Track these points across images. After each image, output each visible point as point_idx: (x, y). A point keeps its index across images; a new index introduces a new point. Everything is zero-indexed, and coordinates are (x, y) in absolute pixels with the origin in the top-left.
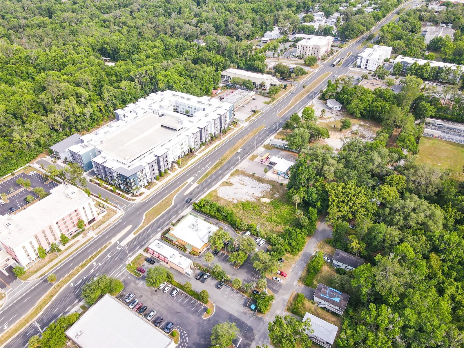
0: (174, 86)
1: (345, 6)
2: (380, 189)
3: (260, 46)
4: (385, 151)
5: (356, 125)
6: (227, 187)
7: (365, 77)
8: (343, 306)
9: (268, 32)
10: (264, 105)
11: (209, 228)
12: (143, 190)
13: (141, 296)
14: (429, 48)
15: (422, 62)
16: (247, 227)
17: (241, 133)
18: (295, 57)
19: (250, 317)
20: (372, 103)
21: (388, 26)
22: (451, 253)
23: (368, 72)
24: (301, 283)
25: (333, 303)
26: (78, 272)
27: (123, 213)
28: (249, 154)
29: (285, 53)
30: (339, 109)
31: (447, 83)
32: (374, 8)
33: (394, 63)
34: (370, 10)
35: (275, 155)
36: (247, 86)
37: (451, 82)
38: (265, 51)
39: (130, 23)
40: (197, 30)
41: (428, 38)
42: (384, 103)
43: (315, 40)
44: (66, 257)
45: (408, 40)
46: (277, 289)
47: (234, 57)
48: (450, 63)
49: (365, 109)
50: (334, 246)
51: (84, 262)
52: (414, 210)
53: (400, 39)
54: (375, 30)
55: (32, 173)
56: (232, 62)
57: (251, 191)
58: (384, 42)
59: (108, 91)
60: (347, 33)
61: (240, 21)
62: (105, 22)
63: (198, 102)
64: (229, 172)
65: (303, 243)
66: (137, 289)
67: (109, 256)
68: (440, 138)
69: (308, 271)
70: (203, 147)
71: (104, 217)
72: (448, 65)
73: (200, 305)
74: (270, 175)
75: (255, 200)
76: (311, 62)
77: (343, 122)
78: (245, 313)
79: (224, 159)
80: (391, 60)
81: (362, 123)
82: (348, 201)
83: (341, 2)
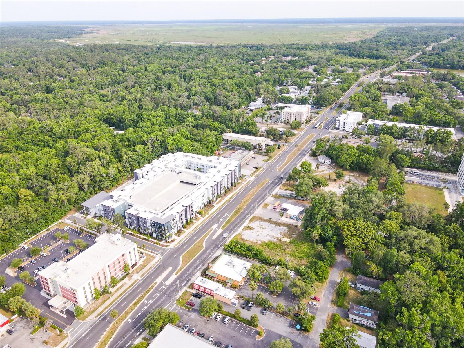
0: (184, 148)
1: (313, 81)
2: (384, 224)
3: (248, 114)
4: (380, 193)
5: (347, 176)
6: (249, 231)
7: (345, 137)
8: (375, 320)
9: (252, 102)
10: (264, 162)
11: (244, 264)
12: (174, 237)
13: (196, 326)
14: (392, 113)
15: (390, 124)
16: (276, 262)
17: (249, 186)
18: (281, 122)
19: (298, 336)
20: (358, 157)
21: (356, 96)
22: (453, 269)
23: (346, 133)
24: (333, 305)
25: (367, 317)
26: (132, 310)
27: (161, 257)
28: (261, 203)
29: (272, 119)
30: (329, 163)
31: (413, 140)
32: (338, 82)
33: (367, 125)
34: (335, 84)
35: (285, 202)
36: (246, 147)
37: (417, 139)
38: (254, 117)
39: (129, 97)
40: (190, 101)
41: (390, 105)
42: (368, 156)
43: (296, 108)
44: (118, 298)
45: (374, 107)
46: (315, 312)
47: (229, 123)
48: (412, 124)
49: (353, 162)
50: (354, 274)
51: (135, 301)
52: (415, 238)
53: (367, 106)
54: (344, 99)
55: (66, 228)
56: (228, 127)
57: (271, 233)
58: (354, 109)
59: (126, 154)
60: (322, 102)
61: (227, 93)
62: (103, 97)
63: (209, 161)
64: (247, 219)
65: (328, 272)
66: (191, 320)
67: (158, 294)
68: (419, 183)
69: (338, 295)
70: (219, 199)
71: (144, 261)
72: (413, 126)
73: (251, 329)
74: (284, 220)
75: (277, 241)
76: (297, 125)
77: (337, 173)
78: (292, 333)
79: (240, 208)
80: (363, 123)
81: (352, 174)
82: (360, 234)
83: (309, 77)
